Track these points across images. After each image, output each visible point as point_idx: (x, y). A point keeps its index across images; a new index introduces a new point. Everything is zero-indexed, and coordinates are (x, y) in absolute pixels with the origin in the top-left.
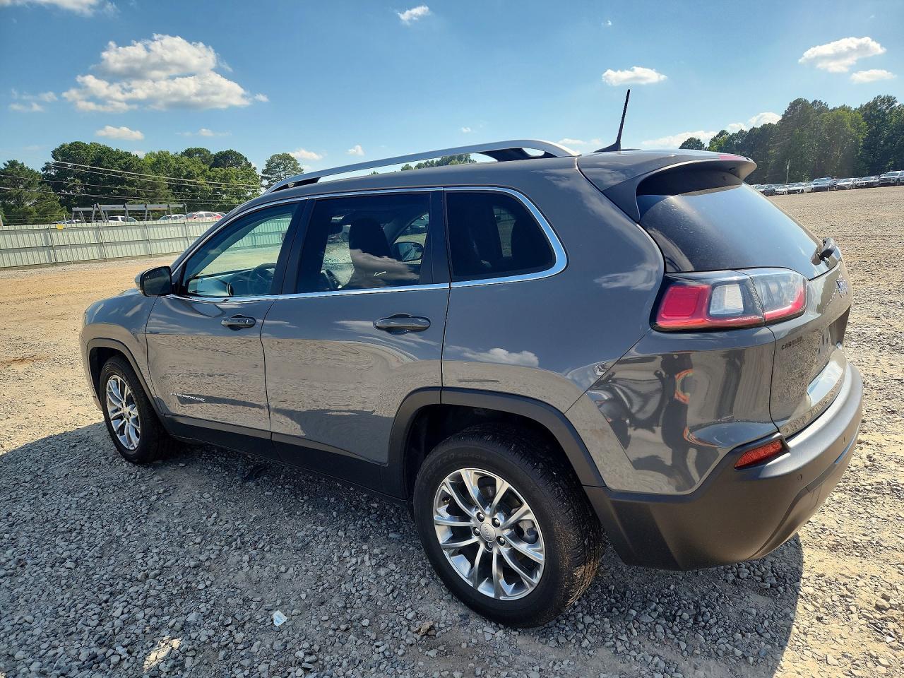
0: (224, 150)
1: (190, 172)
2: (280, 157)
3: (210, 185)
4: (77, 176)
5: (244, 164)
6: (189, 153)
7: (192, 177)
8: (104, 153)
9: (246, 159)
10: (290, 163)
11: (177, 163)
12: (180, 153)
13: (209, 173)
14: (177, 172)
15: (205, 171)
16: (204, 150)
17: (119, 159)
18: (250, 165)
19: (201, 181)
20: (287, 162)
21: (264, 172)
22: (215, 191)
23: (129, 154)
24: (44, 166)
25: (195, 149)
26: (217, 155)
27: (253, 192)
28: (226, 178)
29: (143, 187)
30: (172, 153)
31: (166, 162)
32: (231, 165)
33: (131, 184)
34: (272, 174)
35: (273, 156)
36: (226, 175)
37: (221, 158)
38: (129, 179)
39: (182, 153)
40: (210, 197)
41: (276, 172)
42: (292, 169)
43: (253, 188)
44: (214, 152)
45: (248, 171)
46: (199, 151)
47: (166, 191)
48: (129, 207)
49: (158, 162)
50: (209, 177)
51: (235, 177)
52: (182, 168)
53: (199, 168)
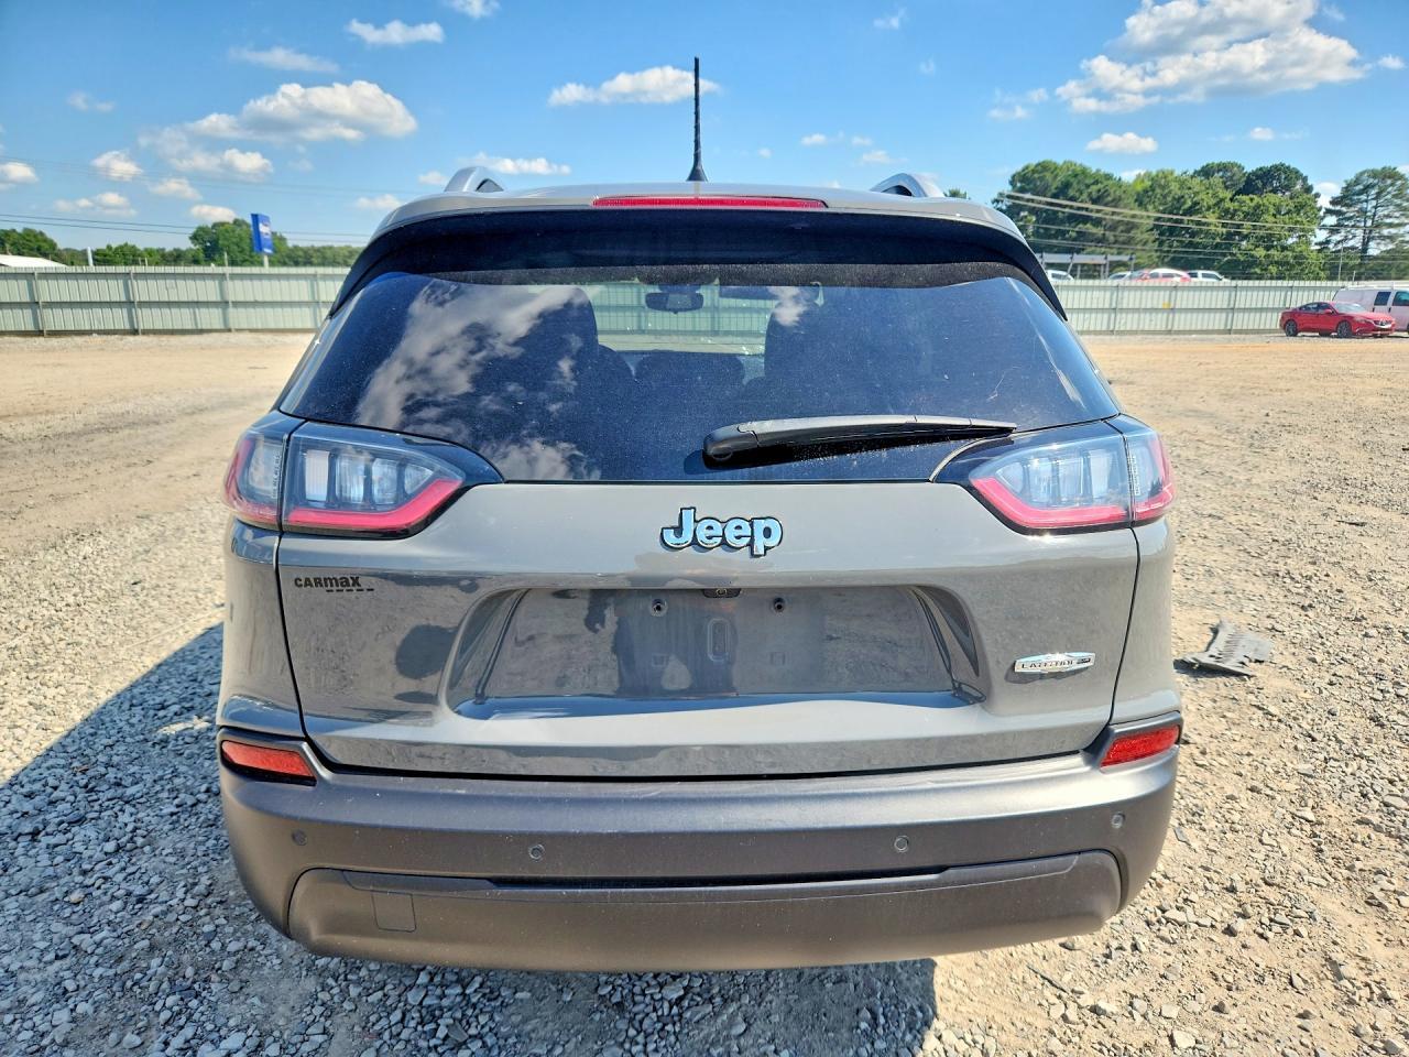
0: (1268, 164)
1: (1196, 204)
2: (1374, 174)
3: (1224, 225)
4: (1033, 211)
5: (1298, 187)
6: (1206, 172)
7: (1198, 212)
8: (1076, 176)
9: (1305, 179)
10: (1392, 185)
11: (1181, 188)
12: (1191, 172)
13: (1228, 204)
14: (1176, 206)
15: (1222, 200)
16: (1234, 165)
17: (1093, 184)
18: (1308, 189)
19: (1212, 218)
20: (1389, 182)
21: (1334, 202)
22: (1230, 236)
23: (1108, 177)
24: (995, 196)
25: (1219, 165)
26: (1253, 173)
27: (1299, 237)
28: (1255, 214)
29: (1113, 228)
30: (1178, 173)
31: (1163, 187)
32: (1275, 191)
33: (1097, 222)
34: (1348, 206)
35: (1362, 173)
36: (1258, 206)
37: (1258, 177)
38: (1094, 215)
39: (1196, 172)
40: (1217, 246)
41: (1360, 201)
42: (1394, 196)
43: (1303, 230)
44: (1250, 168)
45: (1304, 203)
46: (1223, 168)
47: (1146, 236)
48: (1079, 259)
49: (1152, 188)
50: (1227, 211)
51: (1272, 211)
52: (1186, 196)
53: (1215, 195)
